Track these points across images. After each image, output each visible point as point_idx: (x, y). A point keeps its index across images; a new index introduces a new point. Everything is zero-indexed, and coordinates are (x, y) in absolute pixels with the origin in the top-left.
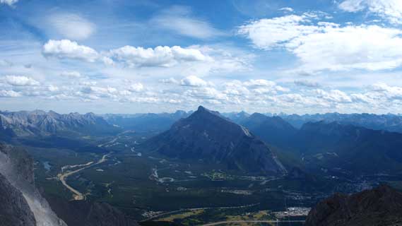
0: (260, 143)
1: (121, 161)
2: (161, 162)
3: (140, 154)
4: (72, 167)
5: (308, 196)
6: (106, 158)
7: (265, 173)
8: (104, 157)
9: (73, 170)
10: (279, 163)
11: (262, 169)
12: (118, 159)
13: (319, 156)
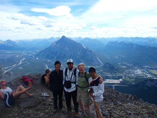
0: (91, 51)
1: (30, 62)
2: (48, 61)
3: (37, 59)
4: (6, 68)
5: (114, 75)
6: (22, 61)
7: (94, 64)
8: (21, 61)
9: (7, 69)
10: (99, 60)
11: (92, 63)
12: (28, 62)
13: (116, 57)
